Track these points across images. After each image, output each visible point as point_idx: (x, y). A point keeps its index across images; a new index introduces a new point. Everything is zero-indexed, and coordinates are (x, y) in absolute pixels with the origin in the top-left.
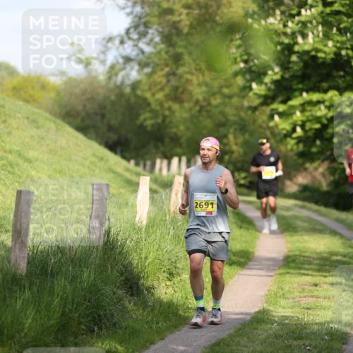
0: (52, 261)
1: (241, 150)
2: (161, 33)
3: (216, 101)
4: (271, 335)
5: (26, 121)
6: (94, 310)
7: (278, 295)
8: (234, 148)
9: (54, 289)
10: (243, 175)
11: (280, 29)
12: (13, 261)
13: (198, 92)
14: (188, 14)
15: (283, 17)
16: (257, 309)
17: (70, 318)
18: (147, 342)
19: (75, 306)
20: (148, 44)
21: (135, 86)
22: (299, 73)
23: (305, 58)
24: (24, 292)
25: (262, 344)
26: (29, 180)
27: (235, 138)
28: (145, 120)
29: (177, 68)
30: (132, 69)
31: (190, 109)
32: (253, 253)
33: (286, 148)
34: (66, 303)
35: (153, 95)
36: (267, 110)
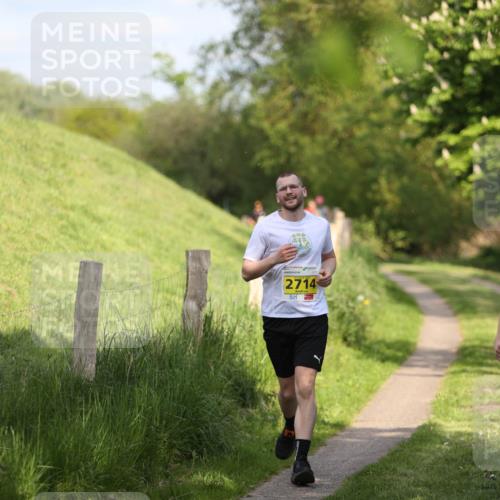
0: (132, 360)
1: (397, 200)
2: (282, 38)
3: (361, 132)
4: (440, 458)
5: (94, 165)
6: (192, 427)
7: (451, 402)
8: (388, 196)
9: (134, 400)
10: (401, 234)
11: (448, 29)
12: (76, 361)
13: (336, 120)
14: (318, 11)
15: (452, 12)
16: (420, 423)
17: (157, 439)
18: (265, 471)
19: (164, 422)
20: (264, 53)
21: (247, 112)
22: (477, 91)
23: (485, 69)
24: (93, 403)
25: (427, 471)
26: (99, 247)
27: (389, 182)
28: (262, 160)
29: (305, 87)
30: (242, 89)
31: (325, 144)
32: (415, 344)
33: (461, 195)
34: (151, 420)
35: (273, 124)
36: (433, 142)
